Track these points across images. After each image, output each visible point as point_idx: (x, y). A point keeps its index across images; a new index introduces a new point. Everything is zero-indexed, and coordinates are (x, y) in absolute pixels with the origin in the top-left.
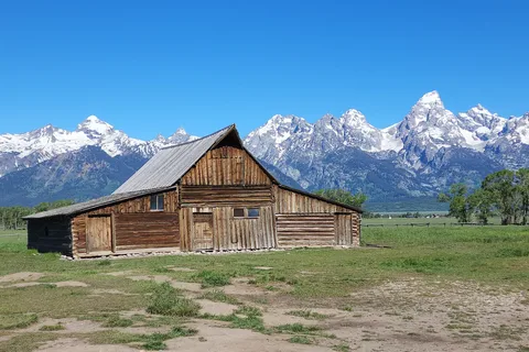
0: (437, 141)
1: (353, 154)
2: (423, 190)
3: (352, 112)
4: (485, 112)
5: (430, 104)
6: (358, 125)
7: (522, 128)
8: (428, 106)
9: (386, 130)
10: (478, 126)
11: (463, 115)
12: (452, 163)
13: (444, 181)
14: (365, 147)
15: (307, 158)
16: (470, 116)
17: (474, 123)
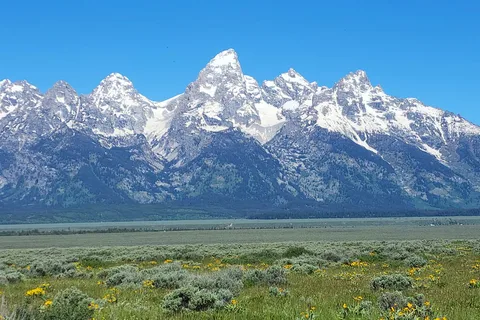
0: (212, 122)
1: (72, 139)
2: (154, 191)
3: (114, 77)
4: (299, 79)
5: (223, 68)
6: (119, 96)
7: (325, 104)
8: (219, 71)
9: (165, 103)
10: (286, 100)
11: (269, 84)
12: (205, 154)
13: (188, 178)
14: (103, 129)
15: (16, 144)
16: (278, 85)
17: (282, 95)
